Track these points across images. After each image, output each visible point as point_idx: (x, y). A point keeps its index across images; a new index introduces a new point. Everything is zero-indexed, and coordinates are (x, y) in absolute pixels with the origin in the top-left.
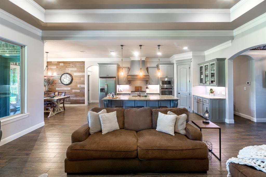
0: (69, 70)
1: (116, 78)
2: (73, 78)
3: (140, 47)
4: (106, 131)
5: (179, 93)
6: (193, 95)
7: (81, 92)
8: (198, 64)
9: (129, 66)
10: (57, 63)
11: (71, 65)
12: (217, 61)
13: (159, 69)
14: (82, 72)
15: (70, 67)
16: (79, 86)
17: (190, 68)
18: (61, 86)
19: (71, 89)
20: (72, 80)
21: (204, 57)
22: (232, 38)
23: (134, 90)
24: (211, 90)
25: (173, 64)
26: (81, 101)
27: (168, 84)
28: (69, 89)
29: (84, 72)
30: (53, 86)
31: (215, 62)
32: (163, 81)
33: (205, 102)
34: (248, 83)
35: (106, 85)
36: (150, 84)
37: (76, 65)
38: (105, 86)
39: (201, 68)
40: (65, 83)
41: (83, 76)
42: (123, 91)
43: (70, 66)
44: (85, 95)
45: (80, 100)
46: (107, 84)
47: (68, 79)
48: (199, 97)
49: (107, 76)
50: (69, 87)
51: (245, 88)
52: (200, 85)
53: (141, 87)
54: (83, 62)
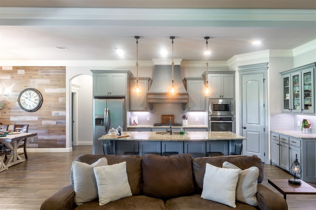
0: (36, 83)
1: (126, 98)
2: (44, 98)
3: (171, 40)
4: (106, 199)
5: (245, 128)
6: (271, 132)
7: (59, 124)
8: (280, 73)
9: (149, 75)
10: (11, 69)
11: (39, 73)
12: (315, 68)
13: (207, 82)
14: (61, 88)
15: (37, 76)
16: (54, 113)
17: (265, 81)
18: (19, 114)
19: (38, 119)
20: (41, 101)
21: (291, 59)
23: (159, 121)
24: (305, 121)
25: (233, 72)
26: (58, 143)
27: (224, 110)
28: (36, 118)
29: (64, 86)
30: (4, 114)
32: (214, 104)
33: (293, 143)
35: (107, 112)
36: (190, 110)
37: (48, 74)
38: (105, 114)
39: (286, 80)
40: (28, 108)
41: (63, 95)
42: (139, 124)
43: (36, 74)
44: (65, 130)
45: (56, 140)
46: (108, 109)
47: (33, 99)
48: (282, 134)
49: (109, 95)
50: (35, 115)
52: (283, 112)
53: (172, 116)
54: (63, 68)
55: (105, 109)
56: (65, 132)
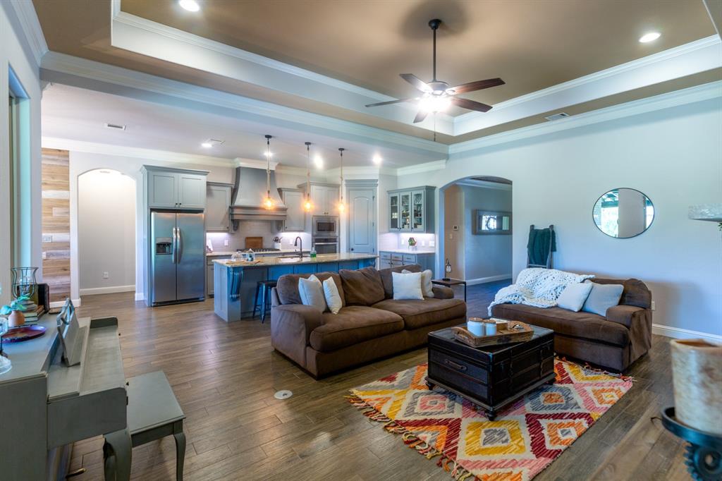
1: (204, 212)
3: (307, 146)
5: (352, 250)
6: (380, 252)
7: (52, 258)
8: (388, 192)
9: (231, 180)
12: (425, 191)
13: (308, 195)
14: (58, 189)
17: (375, 198)
21: (395, 178)
22: (446, 157)
23: (243, 247)
24: (411, 239)
25: (338, 186)
27: (329, 229)
29: (67, 187)
31: (422, 192)
32: (318, 223)
33: (406, 260)
34: (455, 228)
36: (286, 230)
38: (175, 237)
39: (394, 199)
41: (64, 204)
42: (214, 251)
44: (69, 267)
46: (178, 230)
48: (395, 253)
49: (177, 207)
51: (451, 235)
52: (390, 232)
53: (261, 238)
54: (61, 153)
55: (174, 229)
56: (67, 272)
